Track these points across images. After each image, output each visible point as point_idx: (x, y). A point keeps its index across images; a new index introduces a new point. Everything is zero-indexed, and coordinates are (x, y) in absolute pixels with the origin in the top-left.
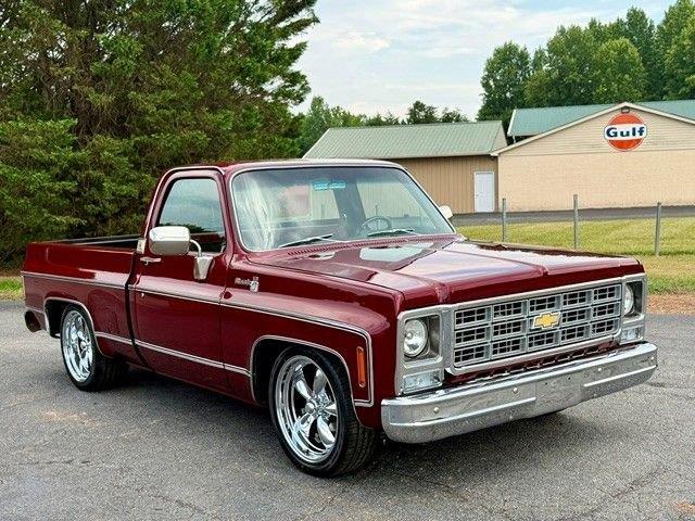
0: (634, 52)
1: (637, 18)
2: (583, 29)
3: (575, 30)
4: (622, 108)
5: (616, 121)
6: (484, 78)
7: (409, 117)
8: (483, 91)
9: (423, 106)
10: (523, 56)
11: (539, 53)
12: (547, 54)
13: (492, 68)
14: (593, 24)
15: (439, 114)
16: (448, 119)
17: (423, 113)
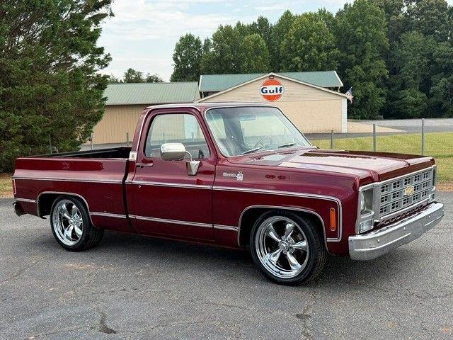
0: (263, 43)
1: (263, 22)
2: (233, 28)
3: (228, 28)
4: (270, 76)
5: (267, 84)
6: (174, 55)
7: (125, 78)
8: (174, 63)
9: (134, 71)
10: (198, 42)
11: (207, 41)
12: (212, 41)
13: (179, 49)
14: (238, 24)
15: (144, 77)
16: (150, 80)
17: (134, 76)
